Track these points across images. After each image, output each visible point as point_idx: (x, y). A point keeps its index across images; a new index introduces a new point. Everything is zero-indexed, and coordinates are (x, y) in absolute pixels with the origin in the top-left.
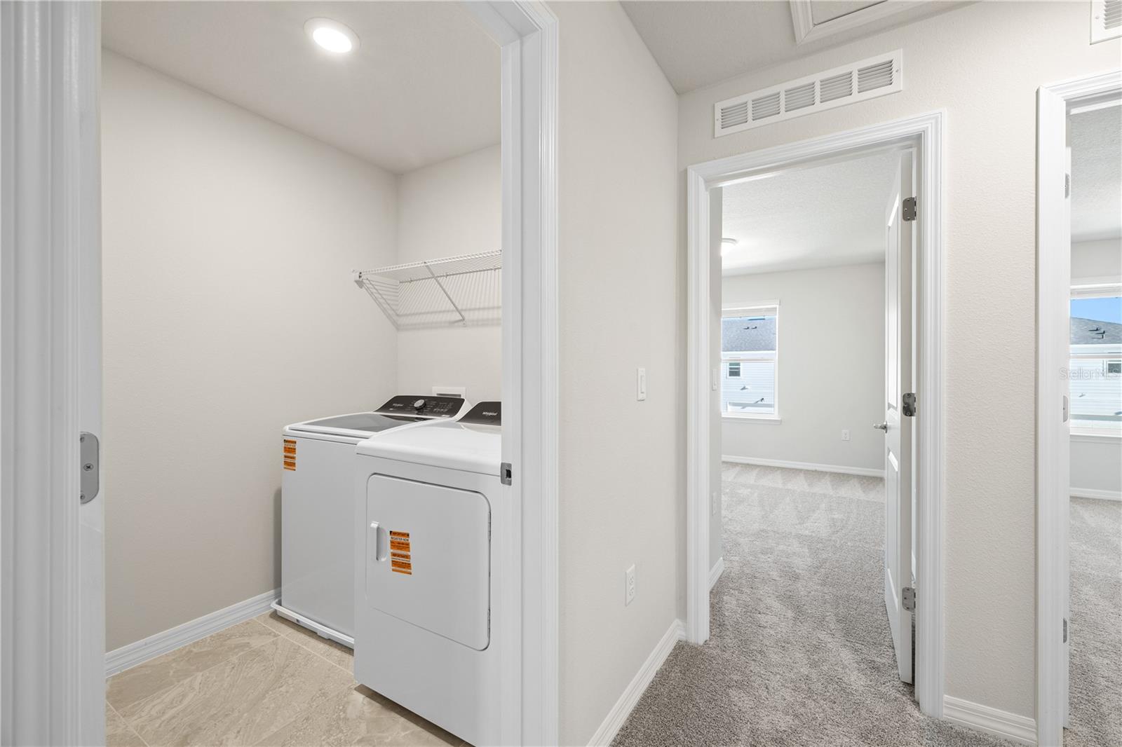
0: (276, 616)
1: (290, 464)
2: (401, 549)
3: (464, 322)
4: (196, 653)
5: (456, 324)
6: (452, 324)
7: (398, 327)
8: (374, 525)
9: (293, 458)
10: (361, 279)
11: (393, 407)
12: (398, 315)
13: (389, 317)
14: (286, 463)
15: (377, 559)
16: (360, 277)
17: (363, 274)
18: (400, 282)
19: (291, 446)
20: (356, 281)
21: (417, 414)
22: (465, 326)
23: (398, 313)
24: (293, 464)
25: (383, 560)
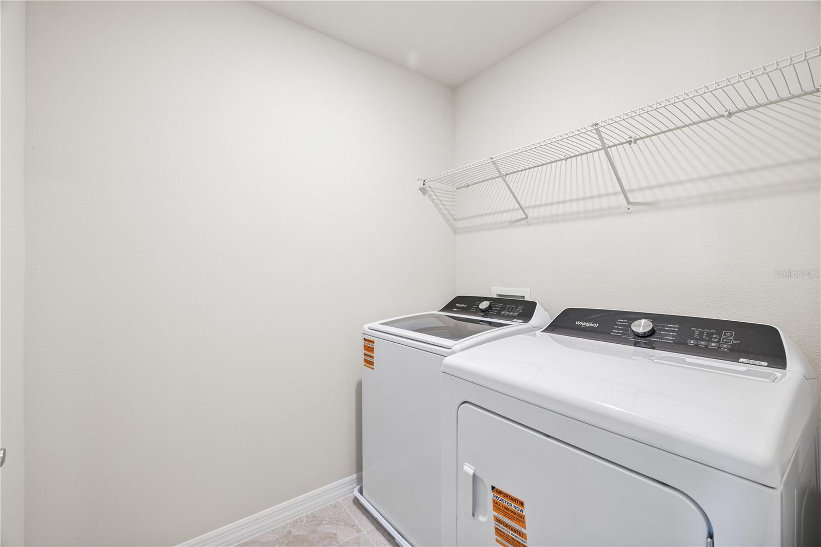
0: (356, 502)
1: (369, 362)
2: (510, 518)
3: (527, 220)
4: (294, 536)
5: (518, 223)
6: (513, 223)
7: (455, 231)
8: (469, 469)
9: (372, 357)
10: (425, 186)
11: (457, 307)
12: (455, 220)
13: (447, 221)
14: (365, 361)
15: (473, 516)
16: (424, 184)
17: (426, 181)
18: (457, 189)
19: (370, 345)
20: (420, 189)
21: (482, 316)
22: (528, 224)
23: (455, 217)
24: (372, 363)
25: (482, 519)
